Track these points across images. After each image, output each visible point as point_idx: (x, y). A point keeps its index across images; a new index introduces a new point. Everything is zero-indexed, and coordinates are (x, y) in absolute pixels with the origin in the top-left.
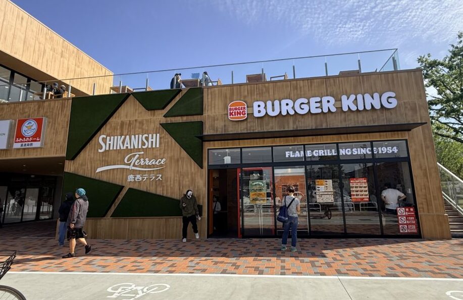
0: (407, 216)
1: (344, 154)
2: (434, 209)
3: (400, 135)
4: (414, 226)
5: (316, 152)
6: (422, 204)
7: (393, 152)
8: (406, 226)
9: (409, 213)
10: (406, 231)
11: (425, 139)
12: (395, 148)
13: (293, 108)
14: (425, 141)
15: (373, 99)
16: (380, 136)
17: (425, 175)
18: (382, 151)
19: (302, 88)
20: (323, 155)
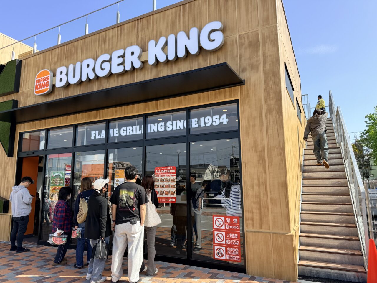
0: (227, 232)
1: (156, 131)
2: (271, 223)
3: (228, 94)
4: (237, 250)
5: (124, 130)
6: (252, 212)
7: (221, 123)
8: (224, 248)
9: (231, 227)
10: (224, 258)
11: (267, 95)
12: (224, 116)
13: (94, 70)
14: (267, 100)
15: (189, 38)
16: (199, 98)
17: (261, 161)
18: (205, 123)
19: (111, 40)
20: (131, 133)
